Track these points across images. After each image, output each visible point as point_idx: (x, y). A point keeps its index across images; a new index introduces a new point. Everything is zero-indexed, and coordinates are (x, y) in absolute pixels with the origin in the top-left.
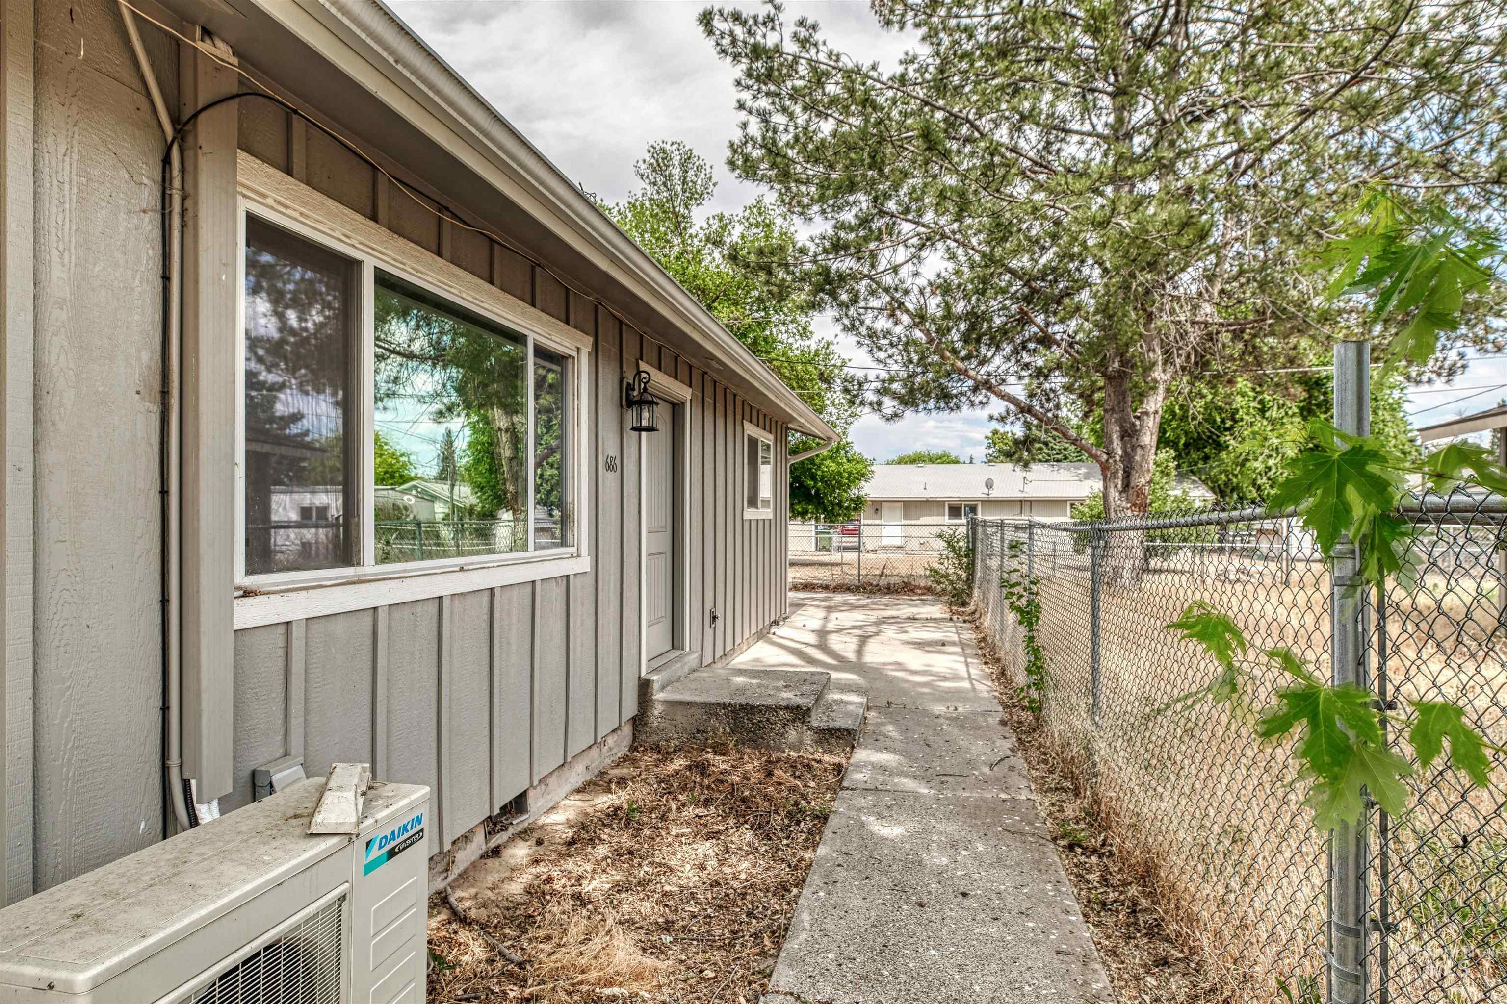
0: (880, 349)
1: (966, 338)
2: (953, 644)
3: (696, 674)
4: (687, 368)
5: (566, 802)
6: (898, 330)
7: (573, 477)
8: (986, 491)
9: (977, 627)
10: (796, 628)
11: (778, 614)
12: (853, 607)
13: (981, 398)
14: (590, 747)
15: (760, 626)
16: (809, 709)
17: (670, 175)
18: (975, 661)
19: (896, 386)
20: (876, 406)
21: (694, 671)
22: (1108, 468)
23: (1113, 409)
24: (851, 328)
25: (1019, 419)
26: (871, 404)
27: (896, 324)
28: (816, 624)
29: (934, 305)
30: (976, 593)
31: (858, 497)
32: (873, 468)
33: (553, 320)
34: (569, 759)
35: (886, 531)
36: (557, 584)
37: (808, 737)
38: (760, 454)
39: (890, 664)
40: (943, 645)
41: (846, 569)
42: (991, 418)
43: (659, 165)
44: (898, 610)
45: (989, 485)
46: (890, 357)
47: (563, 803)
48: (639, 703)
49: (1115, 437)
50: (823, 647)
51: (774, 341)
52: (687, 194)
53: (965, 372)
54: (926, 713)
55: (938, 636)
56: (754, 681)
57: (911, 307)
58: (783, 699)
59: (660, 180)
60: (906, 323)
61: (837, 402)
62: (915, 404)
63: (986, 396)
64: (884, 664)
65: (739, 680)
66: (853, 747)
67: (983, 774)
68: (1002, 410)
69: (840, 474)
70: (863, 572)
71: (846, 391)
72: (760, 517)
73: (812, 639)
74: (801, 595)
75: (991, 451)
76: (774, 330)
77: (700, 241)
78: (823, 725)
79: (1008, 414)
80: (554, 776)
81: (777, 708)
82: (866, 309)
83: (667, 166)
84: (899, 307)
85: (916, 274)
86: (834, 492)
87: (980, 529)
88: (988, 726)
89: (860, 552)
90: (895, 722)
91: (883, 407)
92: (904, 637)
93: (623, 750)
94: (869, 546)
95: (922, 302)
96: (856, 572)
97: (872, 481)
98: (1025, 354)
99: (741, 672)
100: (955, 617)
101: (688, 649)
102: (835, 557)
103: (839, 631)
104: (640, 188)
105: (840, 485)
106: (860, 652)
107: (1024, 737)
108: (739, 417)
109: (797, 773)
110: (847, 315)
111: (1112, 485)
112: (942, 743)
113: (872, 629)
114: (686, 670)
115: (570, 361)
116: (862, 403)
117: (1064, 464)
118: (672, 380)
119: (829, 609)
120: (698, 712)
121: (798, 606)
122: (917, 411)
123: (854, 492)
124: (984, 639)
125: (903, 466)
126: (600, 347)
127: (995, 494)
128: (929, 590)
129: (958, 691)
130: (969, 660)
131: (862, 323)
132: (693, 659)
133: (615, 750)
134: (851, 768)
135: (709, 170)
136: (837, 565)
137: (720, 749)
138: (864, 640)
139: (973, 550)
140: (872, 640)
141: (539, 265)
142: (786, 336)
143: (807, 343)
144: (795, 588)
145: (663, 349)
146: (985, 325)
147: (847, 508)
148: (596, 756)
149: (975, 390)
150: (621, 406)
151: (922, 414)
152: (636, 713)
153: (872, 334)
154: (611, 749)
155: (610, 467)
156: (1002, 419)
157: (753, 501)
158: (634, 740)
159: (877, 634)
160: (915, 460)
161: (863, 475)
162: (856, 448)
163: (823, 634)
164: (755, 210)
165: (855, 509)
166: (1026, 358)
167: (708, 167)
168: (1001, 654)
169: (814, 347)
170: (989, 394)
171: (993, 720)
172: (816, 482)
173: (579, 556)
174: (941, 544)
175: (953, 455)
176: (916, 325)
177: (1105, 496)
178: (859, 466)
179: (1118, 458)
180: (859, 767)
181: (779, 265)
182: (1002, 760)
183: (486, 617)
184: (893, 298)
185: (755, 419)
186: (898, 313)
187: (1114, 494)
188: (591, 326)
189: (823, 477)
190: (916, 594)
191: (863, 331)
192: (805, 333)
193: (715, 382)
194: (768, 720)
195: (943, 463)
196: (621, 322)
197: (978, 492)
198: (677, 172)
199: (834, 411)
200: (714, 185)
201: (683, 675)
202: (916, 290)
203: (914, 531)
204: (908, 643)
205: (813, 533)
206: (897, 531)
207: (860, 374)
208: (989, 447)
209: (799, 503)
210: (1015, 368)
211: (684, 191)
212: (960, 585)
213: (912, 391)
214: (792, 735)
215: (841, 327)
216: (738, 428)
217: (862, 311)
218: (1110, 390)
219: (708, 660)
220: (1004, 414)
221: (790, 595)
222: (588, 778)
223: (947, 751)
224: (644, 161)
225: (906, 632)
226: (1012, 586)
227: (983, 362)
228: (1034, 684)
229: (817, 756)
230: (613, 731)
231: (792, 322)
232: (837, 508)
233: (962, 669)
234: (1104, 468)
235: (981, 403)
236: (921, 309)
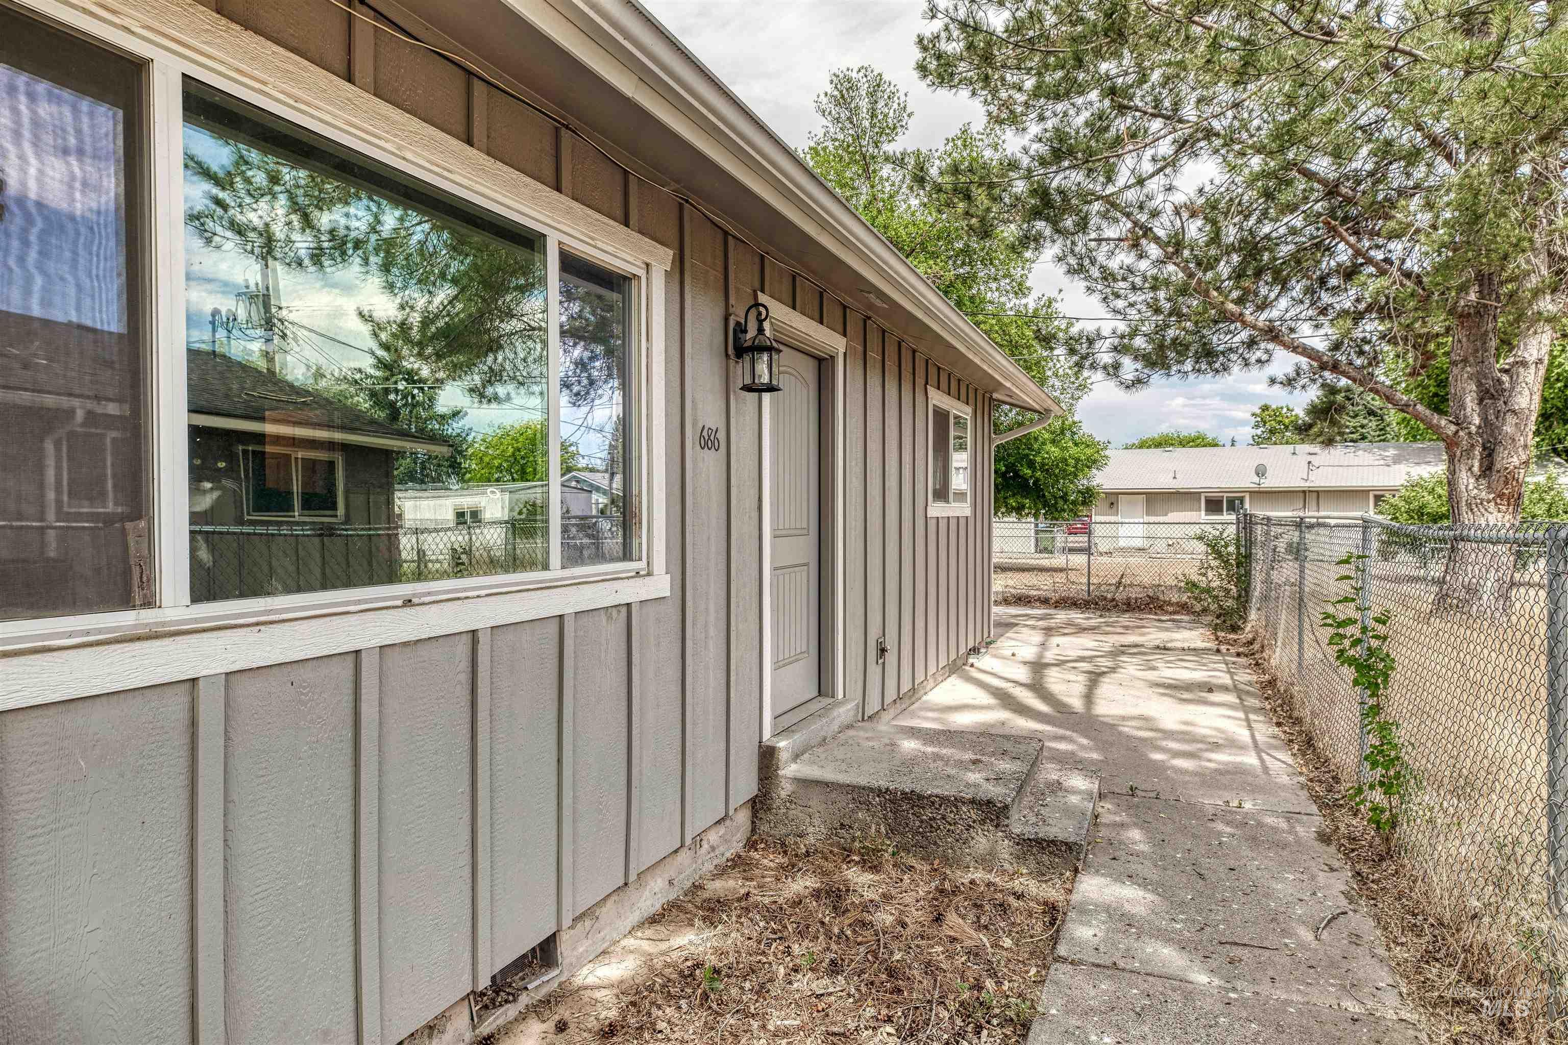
0: (1118, 296)
1: (1238, 275)
2: (1225, 689)
3: (851, 733)
4: (838, 312)
5: (630, 942)
6: (1144, 265)
7: (640, 457)
8: (1256, 479)
9: (1257, 664)
10: (1004, 658)
11: (978, 639)
12: (1082, 630)
13: (1259, 354)
14: (676, 851)
15: (953, 656)
16: (1006, 807)
17: (857, 107)
18: (1261, 718)
19: (1139, 342)
20: (1111, 370)
21: (850, 727)
22: (1457, 444)
23: (1465, 361)
24: (1078, 270)
25: (1314, 381)
26: (1105, 368)
27: (1141, 257)
28: (1029, 652)
29: (1195, 230)
30: (1253, 615)
31: (1088, 490)
32: (1107, 453)
33: (598, 216)
34: (632, 877)
35: (1123, 530)
36: (610, 618)
37: (1005, 848)
38: (952, 433)
39: (1133, 718)
40: (1210, 690)
41: (1072, 576)
42: (1273, 381)
43: (843, 96)
44: (1143, 635)
45: (1261, 471)
46: (1131, 305)
47: (624, 942)
48: (760, 780)
49: (1468, 399)
50: (1037, 687)
51: (983, 301)
52: (877, 130)
53: (1240, 317)
54: (1194, 810)
55: (1199, 675)
56: (929, 749)
57: (1161, 233)
58: (968, 785)
59: (845, 114)
60: (1154, 257)
61: (1061, 372)
62: (1166, 367)
63: (1267, 351)
64: (1124, 718)
65: (909, 745)
66: (1076, 871)
67: (1302, 946)
68: (1290, 370)
69: (1064, 461)
70: (1094, 580)
71: (1072, 351)
72: (951, 514)
73: (1022, 674)
74: (1013, 610)
75: (1259, 432)
76: (982, 288)
77: (893, 185)
78: (1029, 831)
79: (1298, 374)
80: (610, 903)
81: (956, 802)
82: (1099, 240)
83: (853, 98)
84: (1145, 235)
85: (1169, 189)
86: (1058, 481)
87: (1259, 530)
88: (1298, 841)
89: (1090, 554)
90: (1144, 825)
91: (1122, 372)
92: (1151, 675)
93: (736, 847)
94: (1103, 547)
95: (1178, 223)
96: (1084, 580)
97: (1107, 469)
98: (1323, 295)
99: (913, 732)
100: (1223, 648)
101: (841, 696)
102: (1059, 560)
103: (1060, 664)
104: (820, 125)
105: (1065, 475)
106: (1089, 698)
107: (1365, 870)
108: (920, 381)
109: (984, 920)
110: (1072, 251)
111: (1464, 468)
112: (1222, 871)
113: (1105, 663)
114: (835, 727)
115: (634, 283)
116: (1093, 367)
117: (1362, 445)
118: (814, 324)
119: (1048, 631)
120: (843, 800)
121: (1007, 625)
122: (1168, 375)
123: (1083, 483)
124: (1272, 683)
125: (1145, 450)
126: (687, 265)
127: (1270, 482)
128: (1183, 607)
129: (1237, 772)
130: (1252, 717)
131: (1093, 262)
132: (845, 712)
133: (722, 849)
134: (1072, 915)
135: (903, 98)
136: (1061, 570)
137: (871, 862)
138: (1095, 678)
139: (1248, 556)
140: (1105, 680)
141: (567, 127)
142: (997, 294)
143: (1024, 301)
144: (1006, 601)
145: (798, 279)
146: (1266, 256)
147: (1074, 503)
148: (687, 862)
149: (1251, 343)
150: (727, 355)
151: (1175, 379)
152: (756, 792)
153: (1108, 276)
154: (713, 849)
155: (708, 441)
156: (1289, 382)
157: (942, 494)
158: (753, 831)
159: (1113, 670)
160: (1162, 443)
161: (1095, 462)
162: (1087, 429)
163: (1038, 667)
164: (959, 143)
165: (1084, 503)
166: (1326, 298)
167: (901, 94)
168: (1305, 713)
169: (1032, 306)
170: (1271, 346)
171: (1307, 831)
172: (1034, 470)
173: (649, 574)
174: (1201, 547)
175: (1210, 436)
176: (1169, 257)
177: (1452, 484)
178: (1089, 451)
179: (1473, 429)
180: (1082, 910)
181: (980, 185)
182: (1334, 918)
183: (464, 678)
184: (1135, 223)
185: (944, 385)
186: (1144, 242)
187: (1466, 481)
188: (672, 233)
189: (1043, 465)
190: (1167, 612)
191: (1095, 272)
192: (1021, 290)
193: (884, 331)
194: (944, 818)
195: (1197, 446)
196: (726, 233)
197: (1246, 480)
198: (864, 104)
199: (1058, 384)
200: (909, 116)
201: (829, 735)
202: (1169, 208)
203: (1162, 531)
204: (1158, 685)
205: (1032, 533)
206: (1139, 530)
207: (1090, 327)
208: (1257, 426)
209: (1014, 495)
210: (1310, 312)
211: (873, 126)
212: (1230, 603)
213: (1161, 347)
214: (981, 842)
215: (1064, 268)
216: (920, 398)
217: (1093, 244)
218: (1462, 334)
219: (873, 706)
220: (1292, 374)
221: (995, 609)
222: (672, 897)
223: (1233, 889)
224: (826, 94)
225: (1154, 669)
226: (1340, 625)
227: (1263, 306)
228: (1382, 784)
229: (1017, 885)
230: (718, 822)
231: (1004, 277)
232: (1061, 502)
233: (1243, 734)
234: (1451, 444)
235: (1259, 361)
236: (1176, 234)
